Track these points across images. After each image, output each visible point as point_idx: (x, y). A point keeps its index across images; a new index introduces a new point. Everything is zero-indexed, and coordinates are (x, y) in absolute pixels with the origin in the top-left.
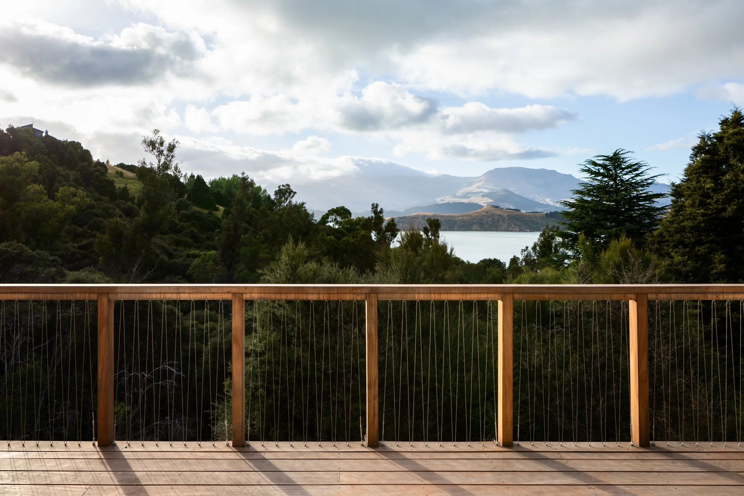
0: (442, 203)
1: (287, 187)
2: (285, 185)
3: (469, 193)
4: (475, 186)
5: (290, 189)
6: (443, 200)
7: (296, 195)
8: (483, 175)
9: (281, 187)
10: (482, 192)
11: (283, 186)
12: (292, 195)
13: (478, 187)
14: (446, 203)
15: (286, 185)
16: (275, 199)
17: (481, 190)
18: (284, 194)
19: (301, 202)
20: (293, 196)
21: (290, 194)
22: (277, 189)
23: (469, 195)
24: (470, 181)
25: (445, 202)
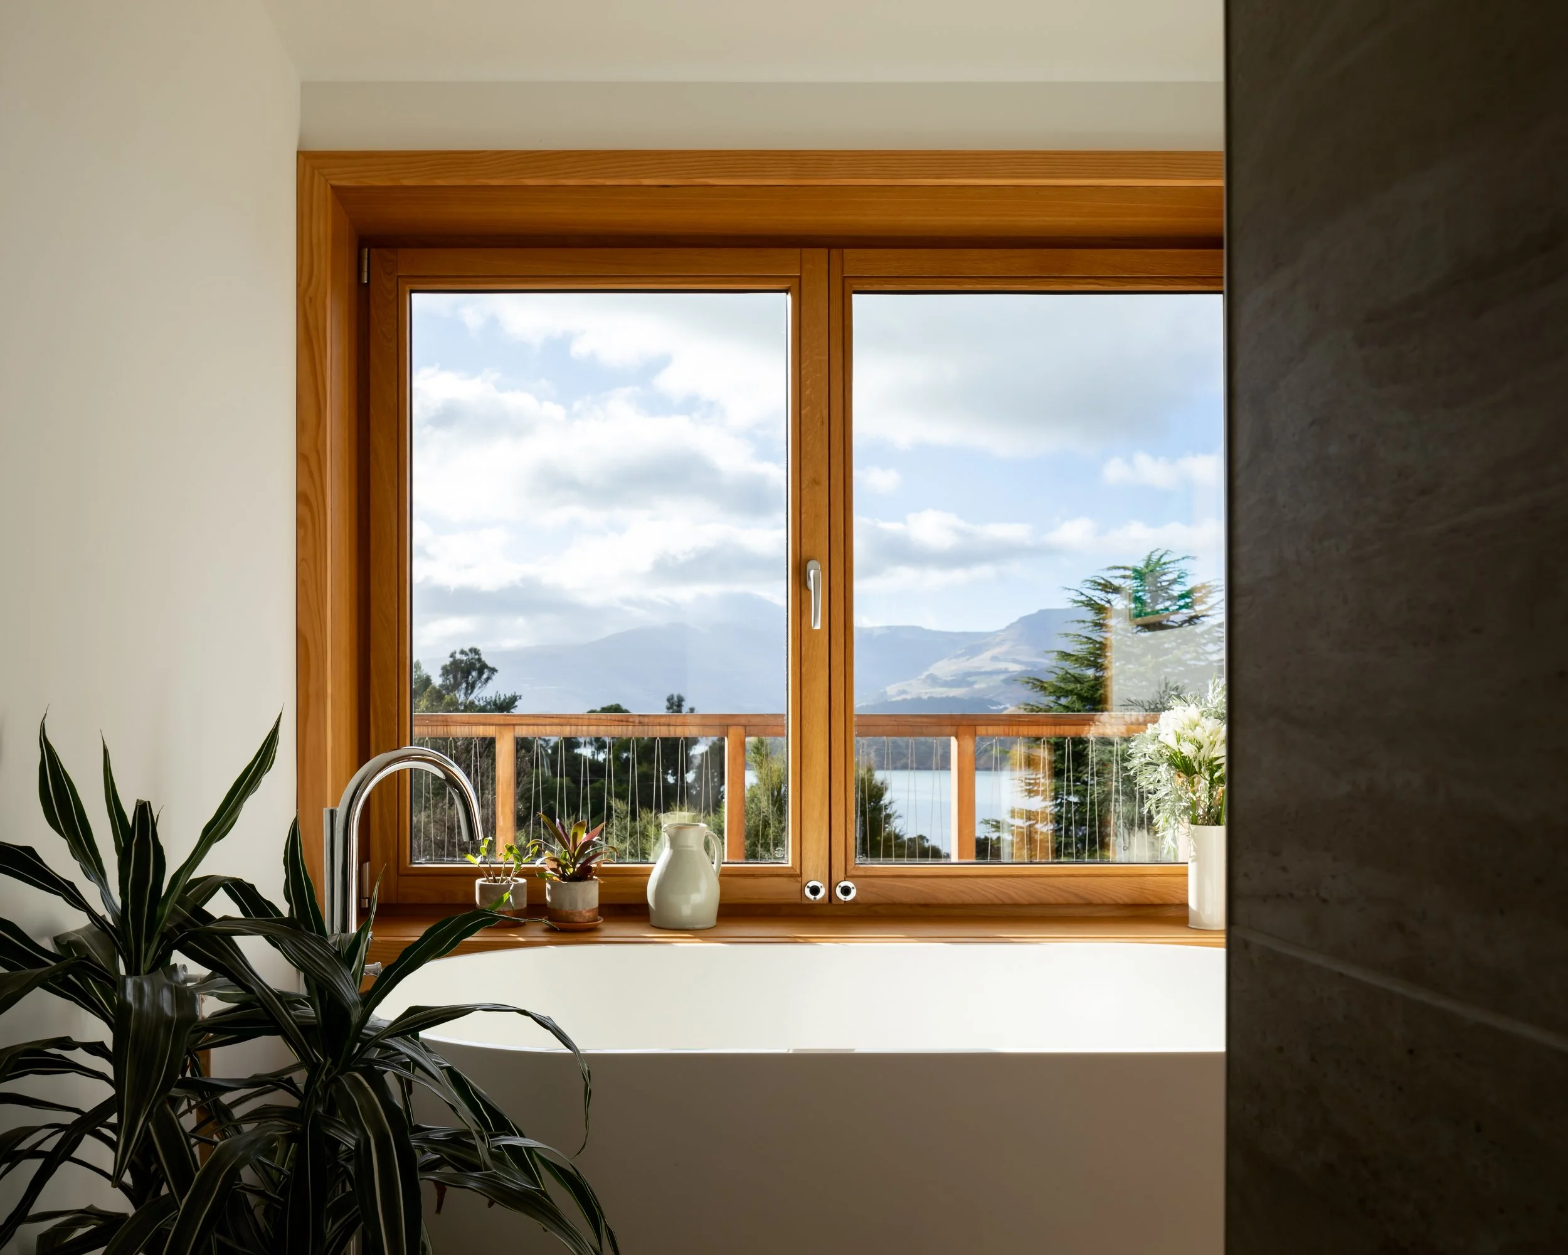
0: (899, 698)
1: (471, 656)
2: (466, 649)
3: (970, 674)
4: (987, 655)
5: (479, 660)
6: (904, 692)
7: (495, 677)
8: (1008, 628)
9: (458, 656)
10: (1006, 671)
11: (462, 652)
12: (485, 676)
13: (995, 659)
14: (913, 699)
15: (471, 650)
16: (441, 686)
17: (1002, 666)
18: (467, 673)
19: (509, 695)
20: (488, 679)
21: (481, 673)
22: (448, 661)
23: (970, 679)
24: (973, 643)
25: (908, 697)
